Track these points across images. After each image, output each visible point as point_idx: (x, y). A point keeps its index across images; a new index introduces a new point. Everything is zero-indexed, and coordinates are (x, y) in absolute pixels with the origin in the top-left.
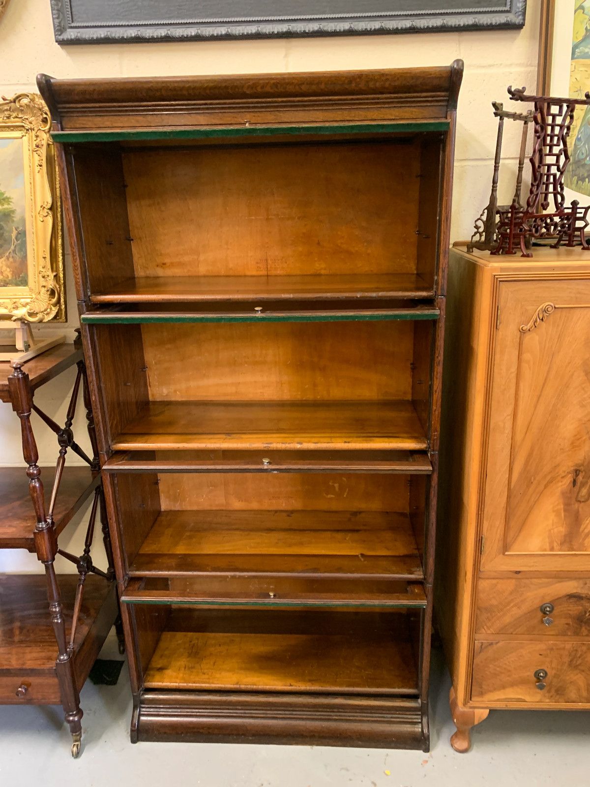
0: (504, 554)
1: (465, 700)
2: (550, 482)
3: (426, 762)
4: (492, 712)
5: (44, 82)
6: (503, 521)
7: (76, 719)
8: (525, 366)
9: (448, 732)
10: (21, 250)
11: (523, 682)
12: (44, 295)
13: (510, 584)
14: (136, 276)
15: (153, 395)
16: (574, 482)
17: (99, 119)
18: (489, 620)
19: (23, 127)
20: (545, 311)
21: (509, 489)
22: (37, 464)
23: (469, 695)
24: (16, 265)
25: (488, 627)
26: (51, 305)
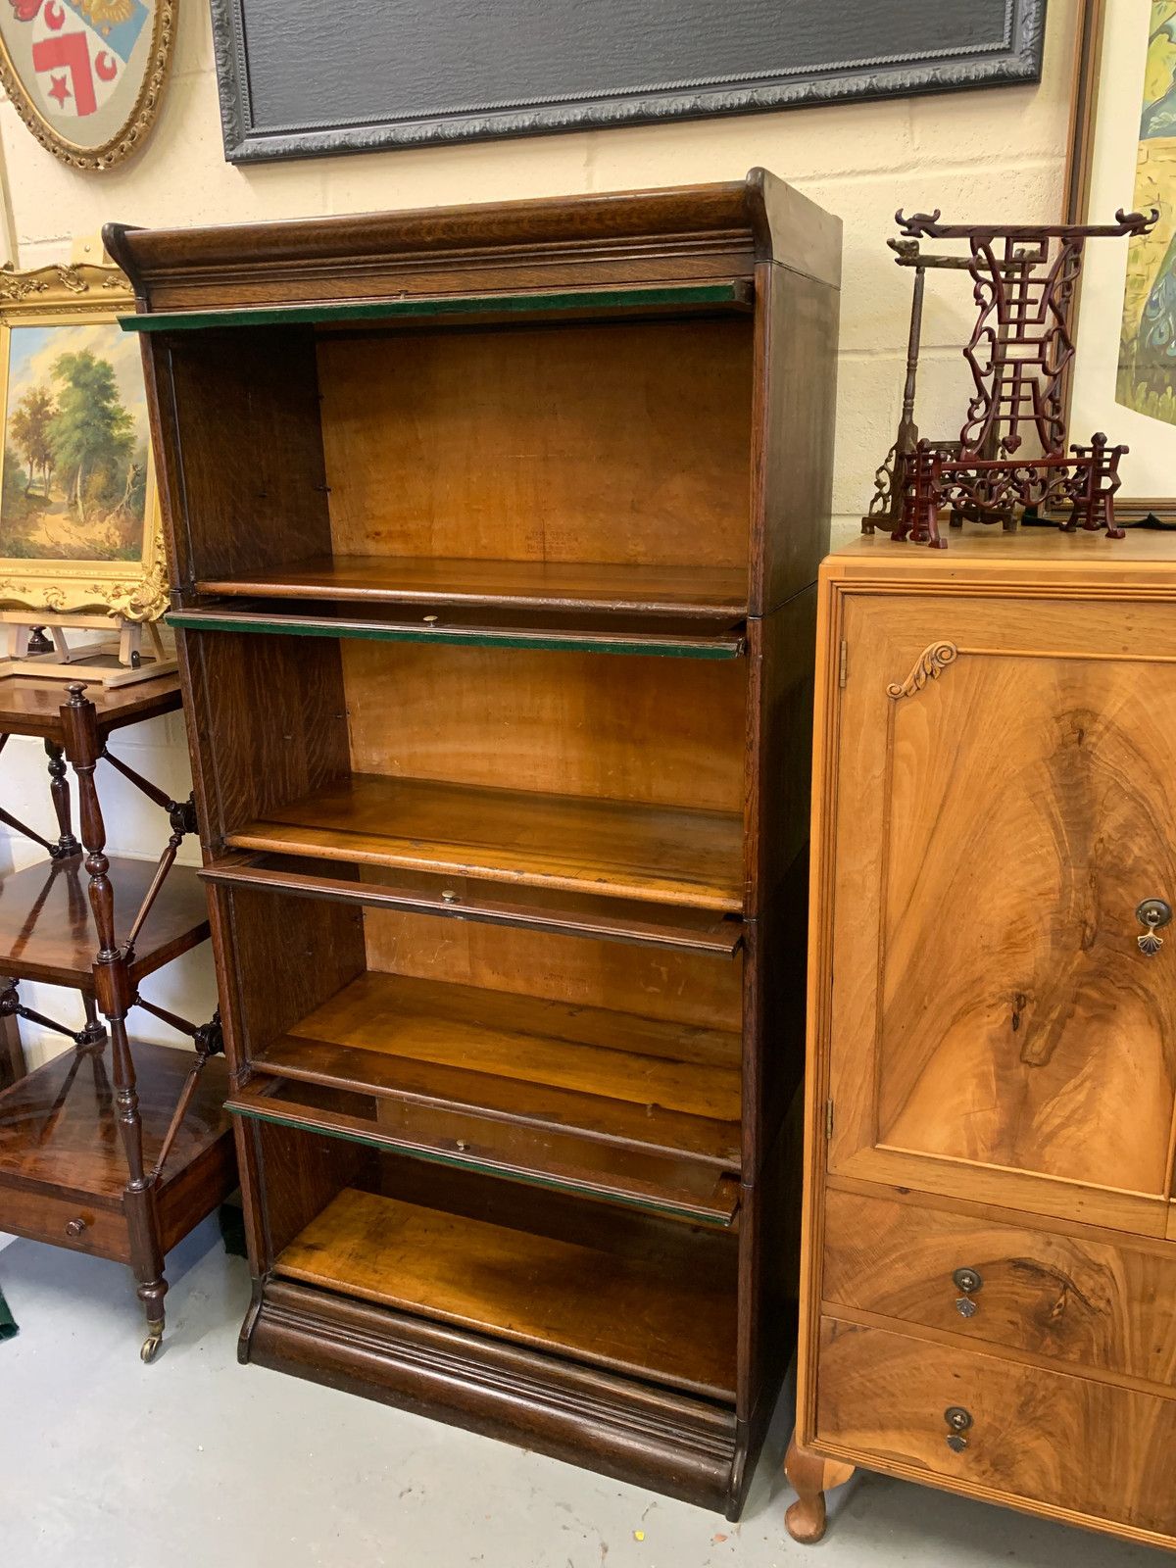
0: (873, 1147)
1: (805, 1433)
2: (964, 1012)
3: (724, 1538)
4: (860, 1472)
5: (112, 236)
6: (869, 1077)
7: (154, 1295)
8: (901, 766)
10: (136, 502)
11: (921, 1425)
12: (157, 577)
13: (891, 1213)
14: (334, 553)
15: (357, 763)
16: (1016, 1021)
18: (851, 1278)
20: (938, 657)
21: (879, 1014)
22: (103, 852)
23: (813, 1428)
24: (129, 525)
25: (846, 1291)
26: (163, 593)
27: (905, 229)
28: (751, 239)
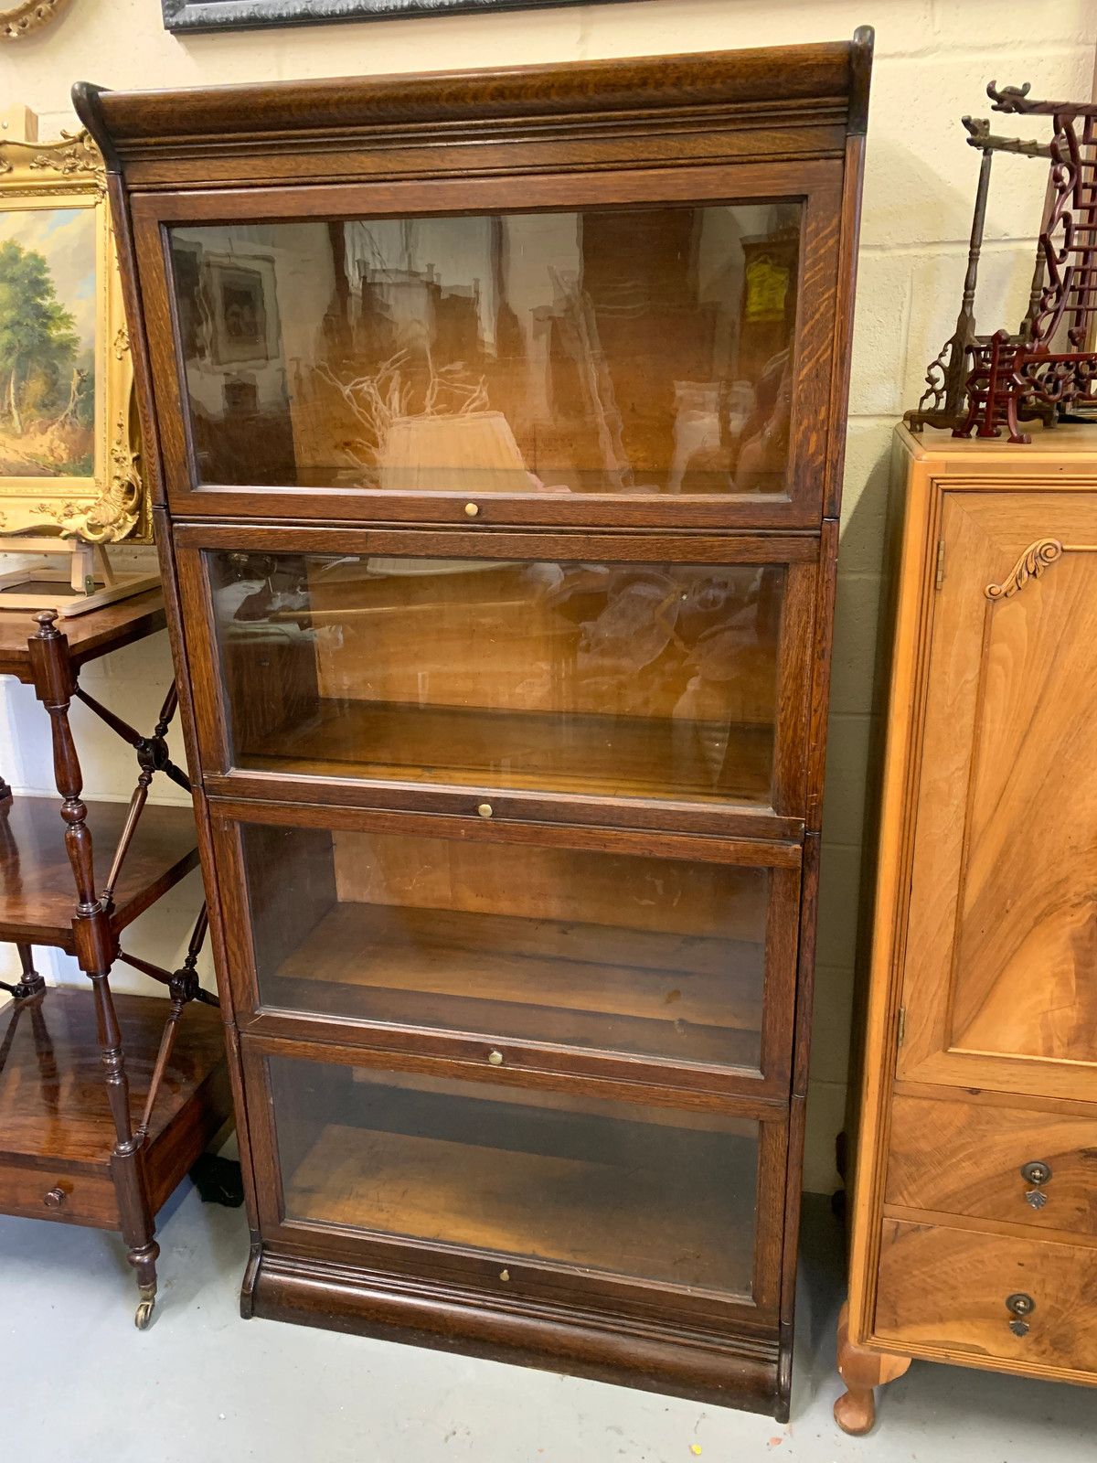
0: (945, 1051)
1: (861, 1332)
2: (1046, 914)
3: (778, 1441)
4: (917, 1364)
5: (85, 96)
6: (945, 984)
7: (146, 1259)
8: (996, 669)
9: (832, 1391)
10: (84, 411)
11: (981, 1314)
12: (117, 493)
13: (958, 1115)
14: (297, 466)
15: (325, 688)
18: (915, 1181)
19: (96, 185)
20: (1042, 555)
21: (958, 920)
22: (79, 797)
23: (871, 1325)
24: (76, 437)
25: (909, 1194)
26: (126, 511)
27: (995, 103)
28: (845, 109)
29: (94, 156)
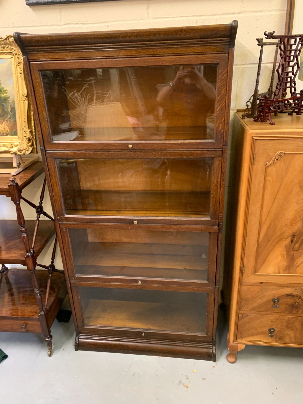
0: (254, 274)
1: (233, 340)
2: (280, 240)
3: (214, 367)
4: (247, 346)
5: (17, 36)
6: (254, 258)
7: (49, 339)
8: (268, 183)
9: (226, 353)
11: (263, 333)
12: (25, 141)
13: (257, 289)
15: (83, 187)
16: (292, 241)
17: (46, 54)
18: (247, 305)
19: (11, 52)
20: (279, 155)
21: (258, 244)
22: (25, 226)
23: (236, 338)
24: (12, 125)
25: (246, 308)
26: (29, 146)
28: (229, 41)
29: (10, 44)
